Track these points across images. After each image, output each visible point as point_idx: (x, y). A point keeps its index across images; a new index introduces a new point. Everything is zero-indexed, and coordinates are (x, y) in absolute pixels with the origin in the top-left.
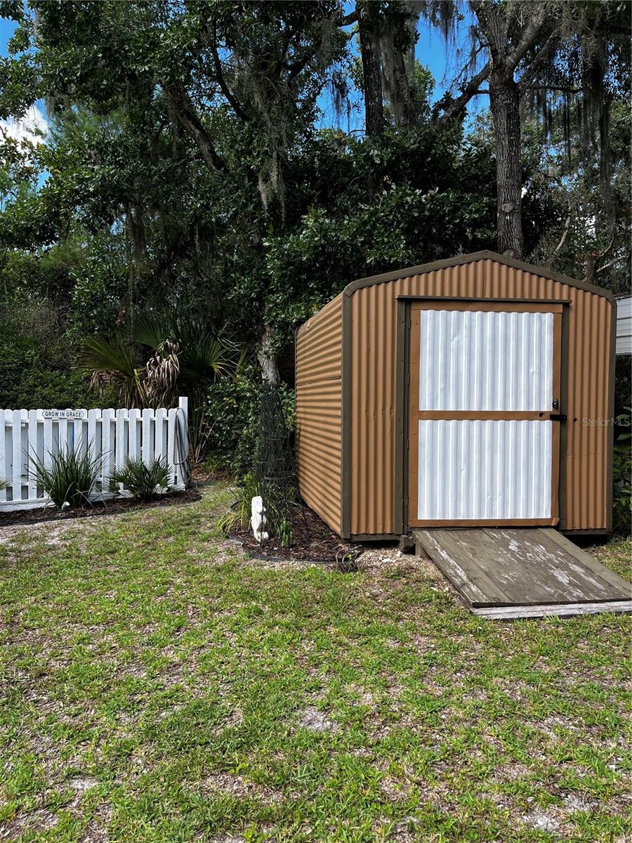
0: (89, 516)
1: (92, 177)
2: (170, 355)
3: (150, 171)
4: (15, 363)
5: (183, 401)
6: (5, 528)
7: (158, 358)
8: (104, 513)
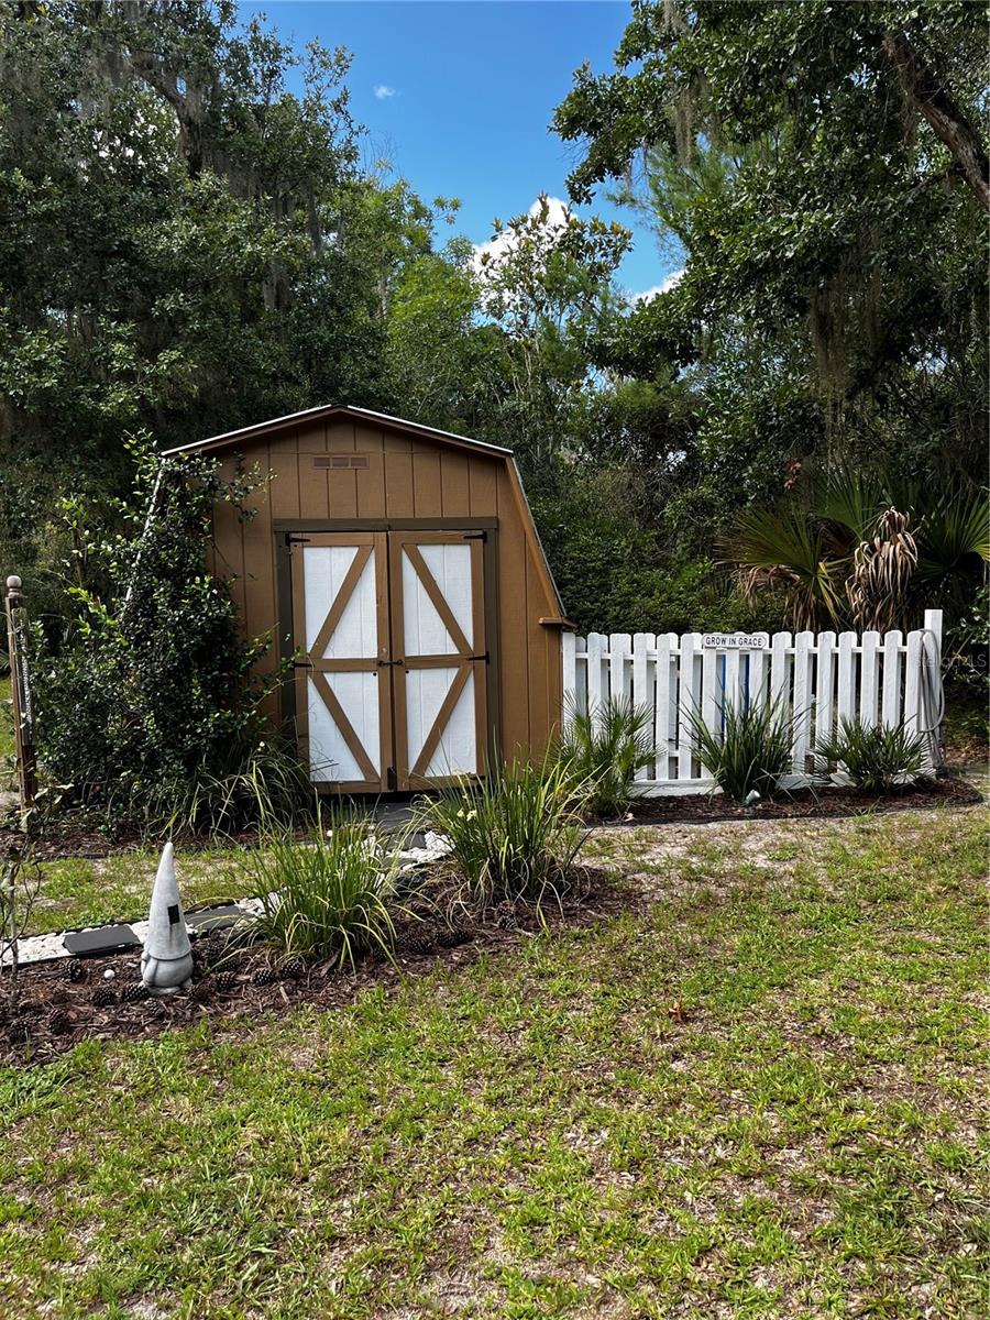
0: (792, 817)
1: (793, 233)
2: (899, 535)
3: (883, 206)
4: (600, 560)
5: (933, 618)
6: (664, 826)
7: (877, 541)
8: (814, 815)
